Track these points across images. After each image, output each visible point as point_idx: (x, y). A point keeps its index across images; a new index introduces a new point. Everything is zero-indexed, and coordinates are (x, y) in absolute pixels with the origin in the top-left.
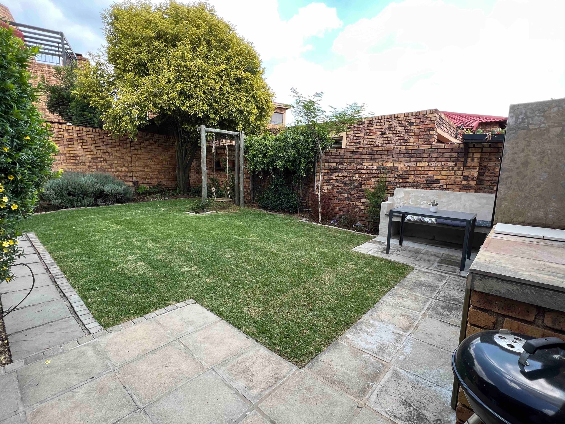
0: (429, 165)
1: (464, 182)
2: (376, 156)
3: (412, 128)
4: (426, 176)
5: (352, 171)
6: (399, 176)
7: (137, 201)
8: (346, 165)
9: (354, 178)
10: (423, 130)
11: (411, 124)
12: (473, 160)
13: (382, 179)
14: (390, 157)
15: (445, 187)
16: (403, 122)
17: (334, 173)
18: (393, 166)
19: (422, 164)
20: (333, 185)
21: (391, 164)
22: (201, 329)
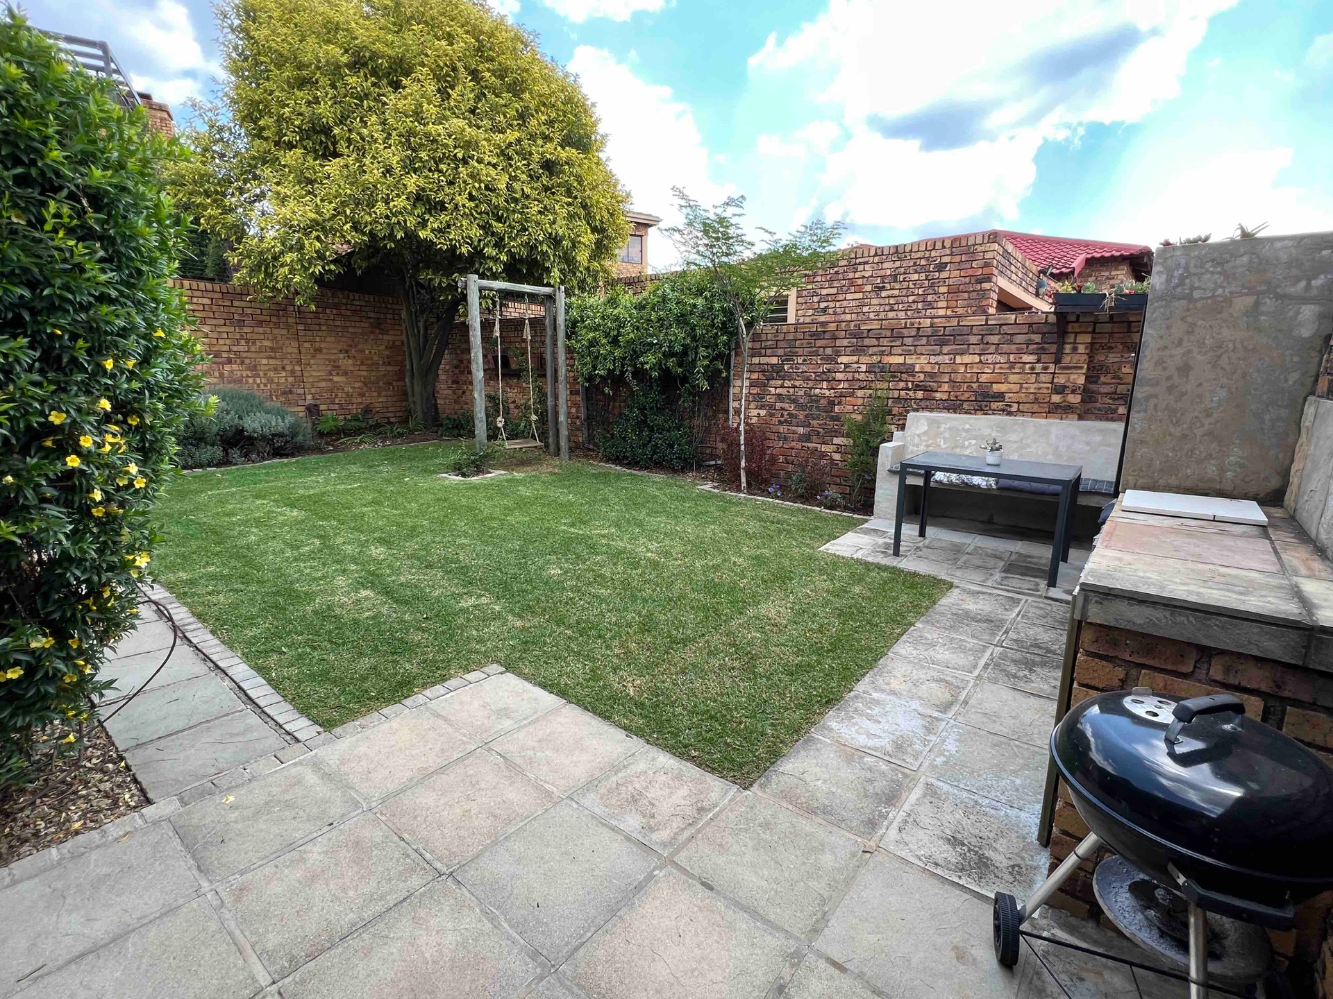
0: (981, 362)
1: (1056, 398)
2: (867, 342)
3: (944, 275)
4: (975, 386)
5: (813, 375)
6: (917, 386)
7: (318, 450)
8: (800, 361)
9: (817, 391)
10: (967, 280)
11: (941, 267)
12: (1075, 349)
13: (879, 393)
14: (898, 343)
15: (1015, 408)
16: (923, 262)
17: (773, 379)
18: (904, 364)
19: (967, 359)
20: (771, 406)
21: (900, 360)
22: (530, 724)
